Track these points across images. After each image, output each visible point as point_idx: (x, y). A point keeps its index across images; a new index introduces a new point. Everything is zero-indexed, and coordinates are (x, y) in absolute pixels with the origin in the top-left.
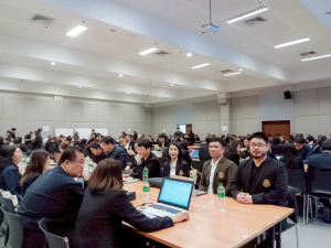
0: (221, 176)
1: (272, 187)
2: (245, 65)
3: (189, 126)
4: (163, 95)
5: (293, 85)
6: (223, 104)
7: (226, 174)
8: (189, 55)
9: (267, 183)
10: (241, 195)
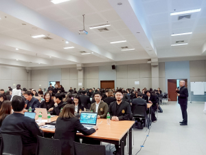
0: (102, 110)
1: (126, 113)
2: (95, 50)
3: (58, 83)
4: (41, 62)
5: (116, 62)
6: (80, 70)
7: (104, 108)
8: (67, 42)
9: (123, 111)
10: (114, 117)
